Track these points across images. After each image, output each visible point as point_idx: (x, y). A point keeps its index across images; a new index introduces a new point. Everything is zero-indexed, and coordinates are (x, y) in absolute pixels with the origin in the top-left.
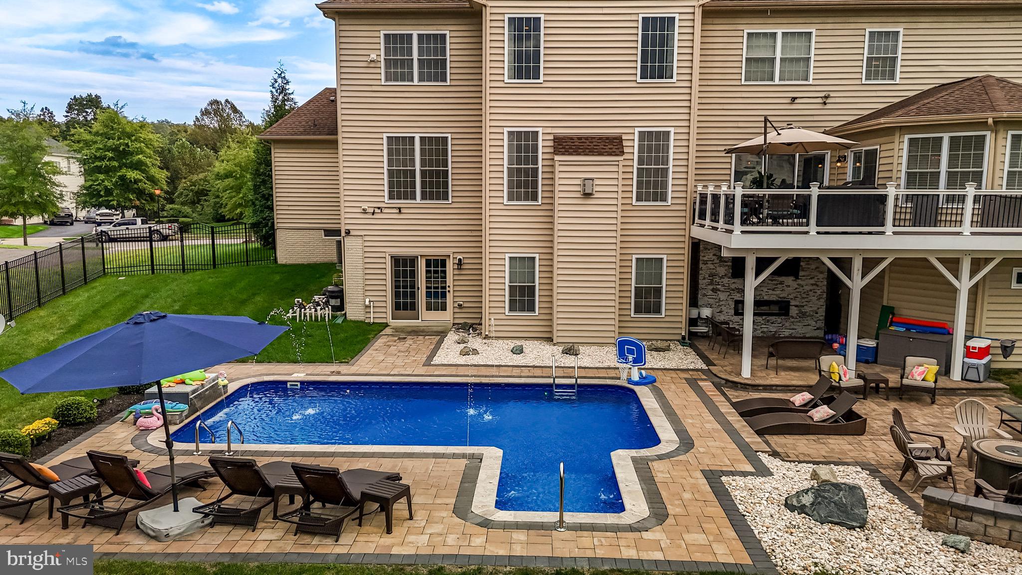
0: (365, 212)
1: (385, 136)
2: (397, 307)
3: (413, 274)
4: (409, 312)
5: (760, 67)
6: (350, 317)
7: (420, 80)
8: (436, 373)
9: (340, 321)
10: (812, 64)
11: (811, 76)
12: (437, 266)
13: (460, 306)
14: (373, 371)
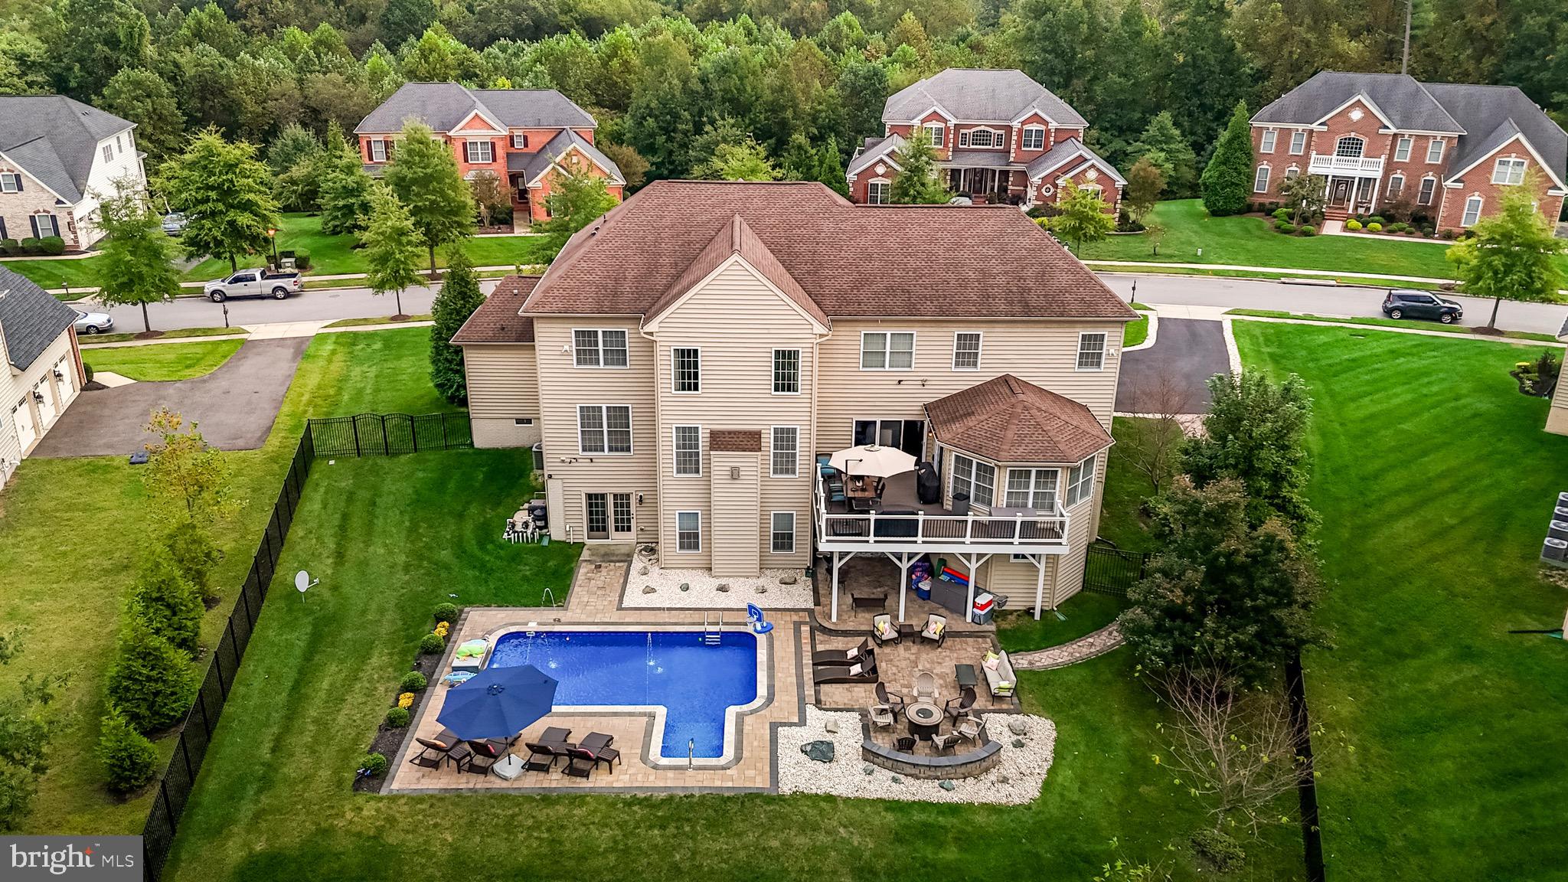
0: (563, 461)
1: (578, 406)
2: (591, 529)
3: (604, 505)
4: (602, 533)
5: (874, 358)
6: (553, 538)
7: (605, 364)
8: (627, 620)
9: (545, 542)
10: (914, 356)
11: (913, 365)
12: (622, 500)
13: (642, 530)
14: (584, 619)
